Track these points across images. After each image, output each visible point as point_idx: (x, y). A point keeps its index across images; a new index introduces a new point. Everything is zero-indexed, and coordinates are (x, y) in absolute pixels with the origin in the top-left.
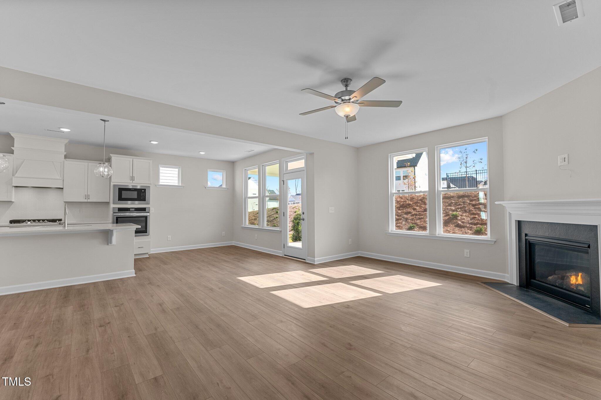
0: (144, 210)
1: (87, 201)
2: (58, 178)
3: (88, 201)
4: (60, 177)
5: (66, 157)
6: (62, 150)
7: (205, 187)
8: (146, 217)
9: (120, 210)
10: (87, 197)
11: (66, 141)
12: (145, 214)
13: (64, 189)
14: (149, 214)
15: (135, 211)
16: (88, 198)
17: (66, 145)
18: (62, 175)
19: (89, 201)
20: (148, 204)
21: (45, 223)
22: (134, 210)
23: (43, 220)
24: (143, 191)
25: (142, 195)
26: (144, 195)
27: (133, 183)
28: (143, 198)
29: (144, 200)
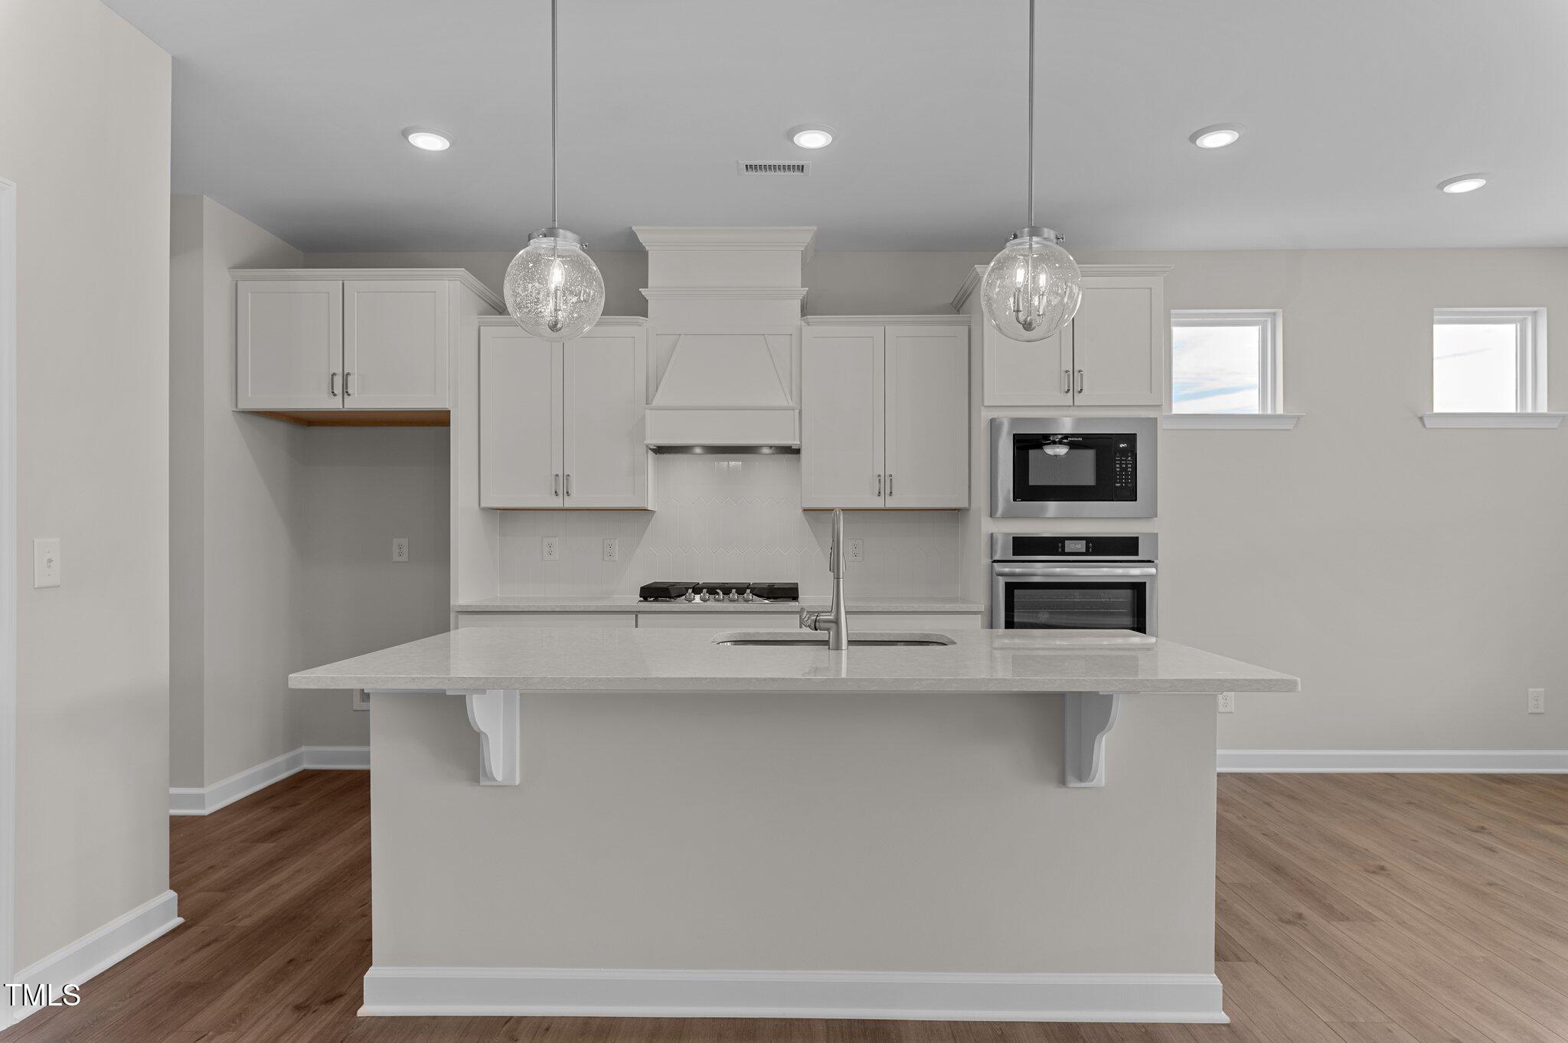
0: (1127, 547)
1: (881, 506)
2: (785, 404)
3: (888, 506)
4: (790, 401)
5: (805, 311)
6: (793, 281)
7: (1421, 419)
8: (1139, 589)
9: (1024, 546)
10: (885, 484)
11: (805, 236)
12: (1133, 572)
13: (803, 452)
14: (1153, 571)
15: (1086, 553)
16: (888, 491)
17: (804, 255)
18: (794, 393)
19: (892, 503)
20: (1152, 514)
21: (747, 601)
22: (1081, 546)
23: (741, 590)
24: (1122, 445)
25: (1121, 467)
26: (1127, 467)
27: (1075, 404)
28: (1126, 483)
29: (1130, 494)
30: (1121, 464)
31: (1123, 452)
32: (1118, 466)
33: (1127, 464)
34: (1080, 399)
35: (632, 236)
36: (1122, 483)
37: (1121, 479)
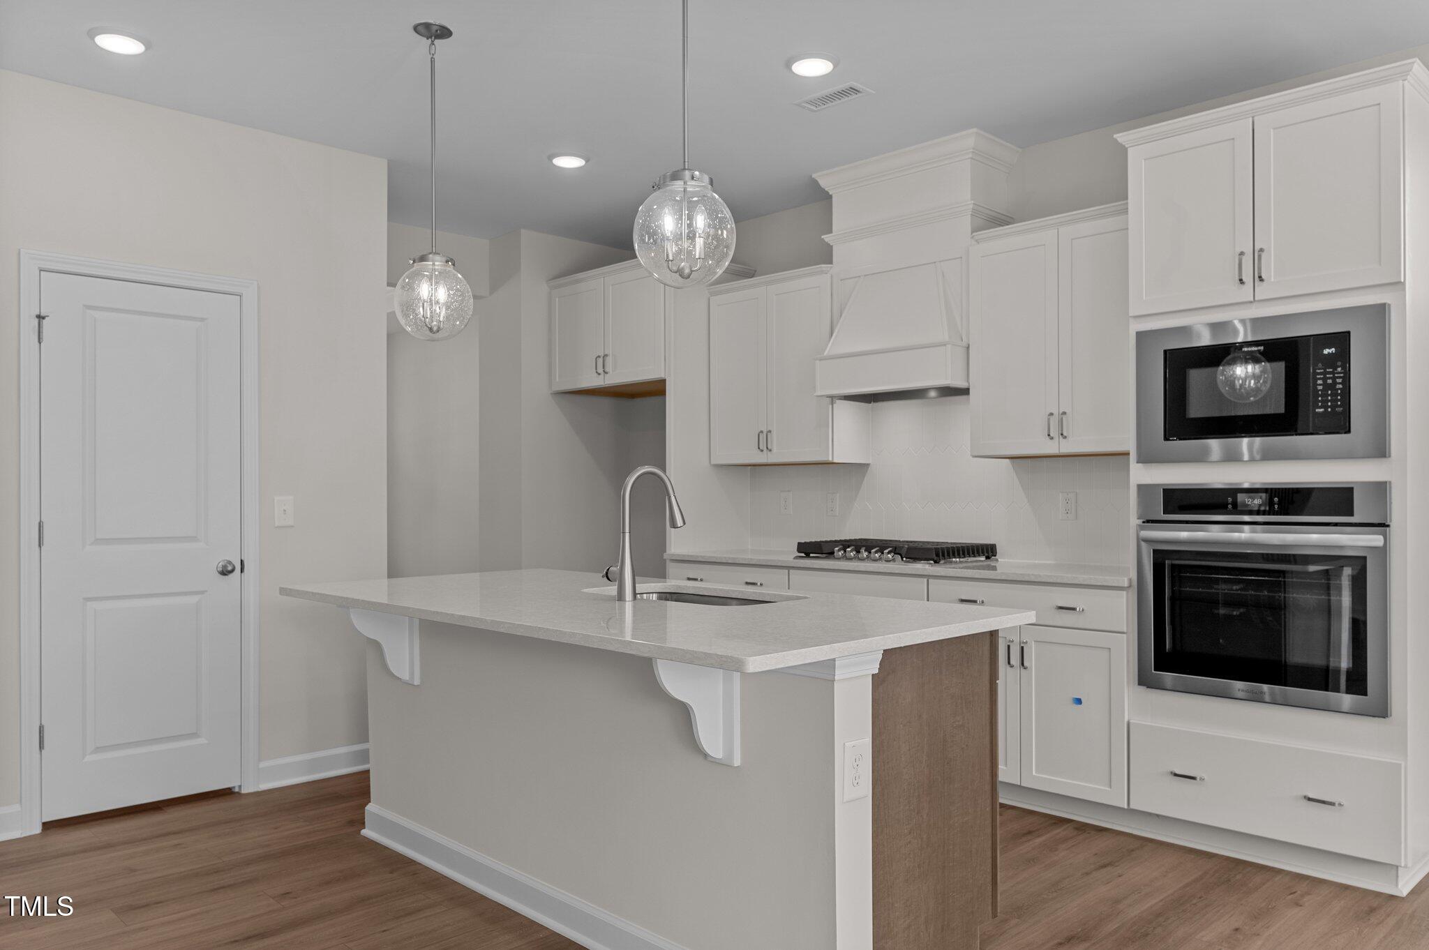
2: (942, 339)
3: (1062, 451)
4: (946, 335)
8: (1358, 566)
10: (1058, 424)
13: (971, 392)
14: (1380, 539)
16: (1059, 434)
19: (1067, 447)
21: (887, 561)
22: (1261, 501)
24: (1326, 351)
25: (1325, 384)
26: (1335, 383)
27: (1256, 299)
28: (1333, 407)
29: (1339, 423)
30: (1325, 379)
31: (1330, 361)
32: (1320, 382)
33: (1334, 379)
34: (1263, 291)
35: (815, 183)
36: (1326, 407)
37: (1325, 402)
